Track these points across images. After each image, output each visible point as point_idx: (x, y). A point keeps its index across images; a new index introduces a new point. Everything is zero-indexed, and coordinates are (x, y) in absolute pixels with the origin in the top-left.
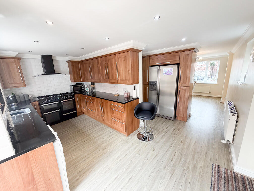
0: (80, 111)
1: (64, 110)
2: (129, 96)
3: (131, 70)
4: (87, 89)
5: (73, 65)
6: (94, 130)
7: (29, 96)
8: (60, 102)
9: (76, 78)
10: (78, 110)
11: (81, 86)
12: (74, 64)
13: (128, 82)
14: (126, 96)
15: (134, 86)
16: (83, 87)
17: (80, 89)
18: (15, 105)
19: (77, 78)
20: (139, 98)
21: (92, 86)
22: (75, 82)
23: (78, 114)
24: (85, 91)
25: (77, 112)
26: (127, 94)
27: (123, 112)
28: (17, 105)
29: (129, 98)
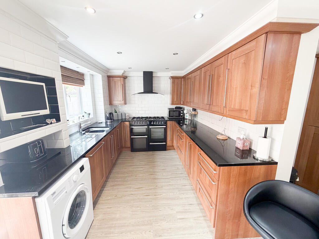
0: (171, 145)
1: (152, 138)
2: (248, 148)
3: (257, 85)
4: (187, 116)
5: (173, 83)
6: (169, 183)
7: (127, 115)
8: (148, 127)
9: (175, 100)
10: (169, 143)
11: (180, 112)
12: (176, 80)
13: (244, 115)
14: (240, 145)
15: (266, 129)
16: (182, 113)
17: (178, 115)
18: (110, 122)
19: (177, 100)
20: (276, 163)
21: (193, 113)
22: (172, 104)
23: (168, 148)
24: (184, 118)
25: (166, 145)
26: (242, 141)
27: (213, 183)
28: (111, 122)
29: (247, 152)
